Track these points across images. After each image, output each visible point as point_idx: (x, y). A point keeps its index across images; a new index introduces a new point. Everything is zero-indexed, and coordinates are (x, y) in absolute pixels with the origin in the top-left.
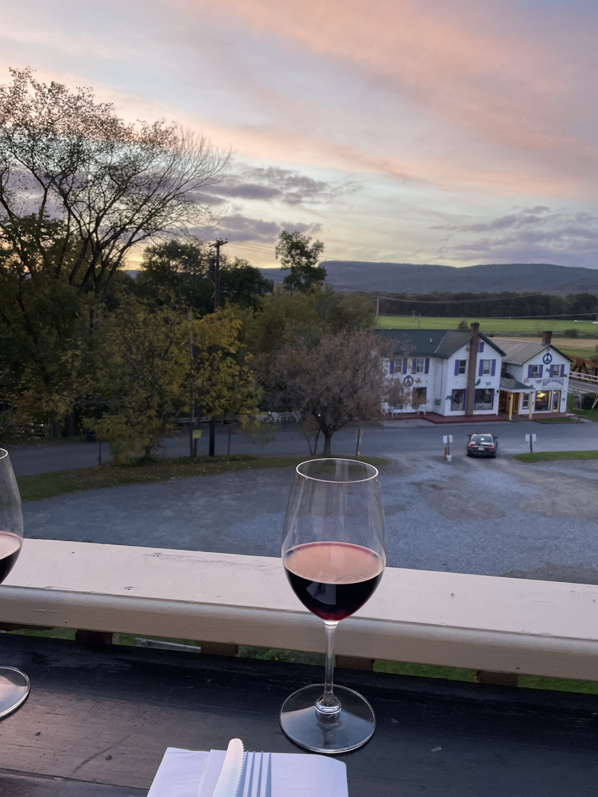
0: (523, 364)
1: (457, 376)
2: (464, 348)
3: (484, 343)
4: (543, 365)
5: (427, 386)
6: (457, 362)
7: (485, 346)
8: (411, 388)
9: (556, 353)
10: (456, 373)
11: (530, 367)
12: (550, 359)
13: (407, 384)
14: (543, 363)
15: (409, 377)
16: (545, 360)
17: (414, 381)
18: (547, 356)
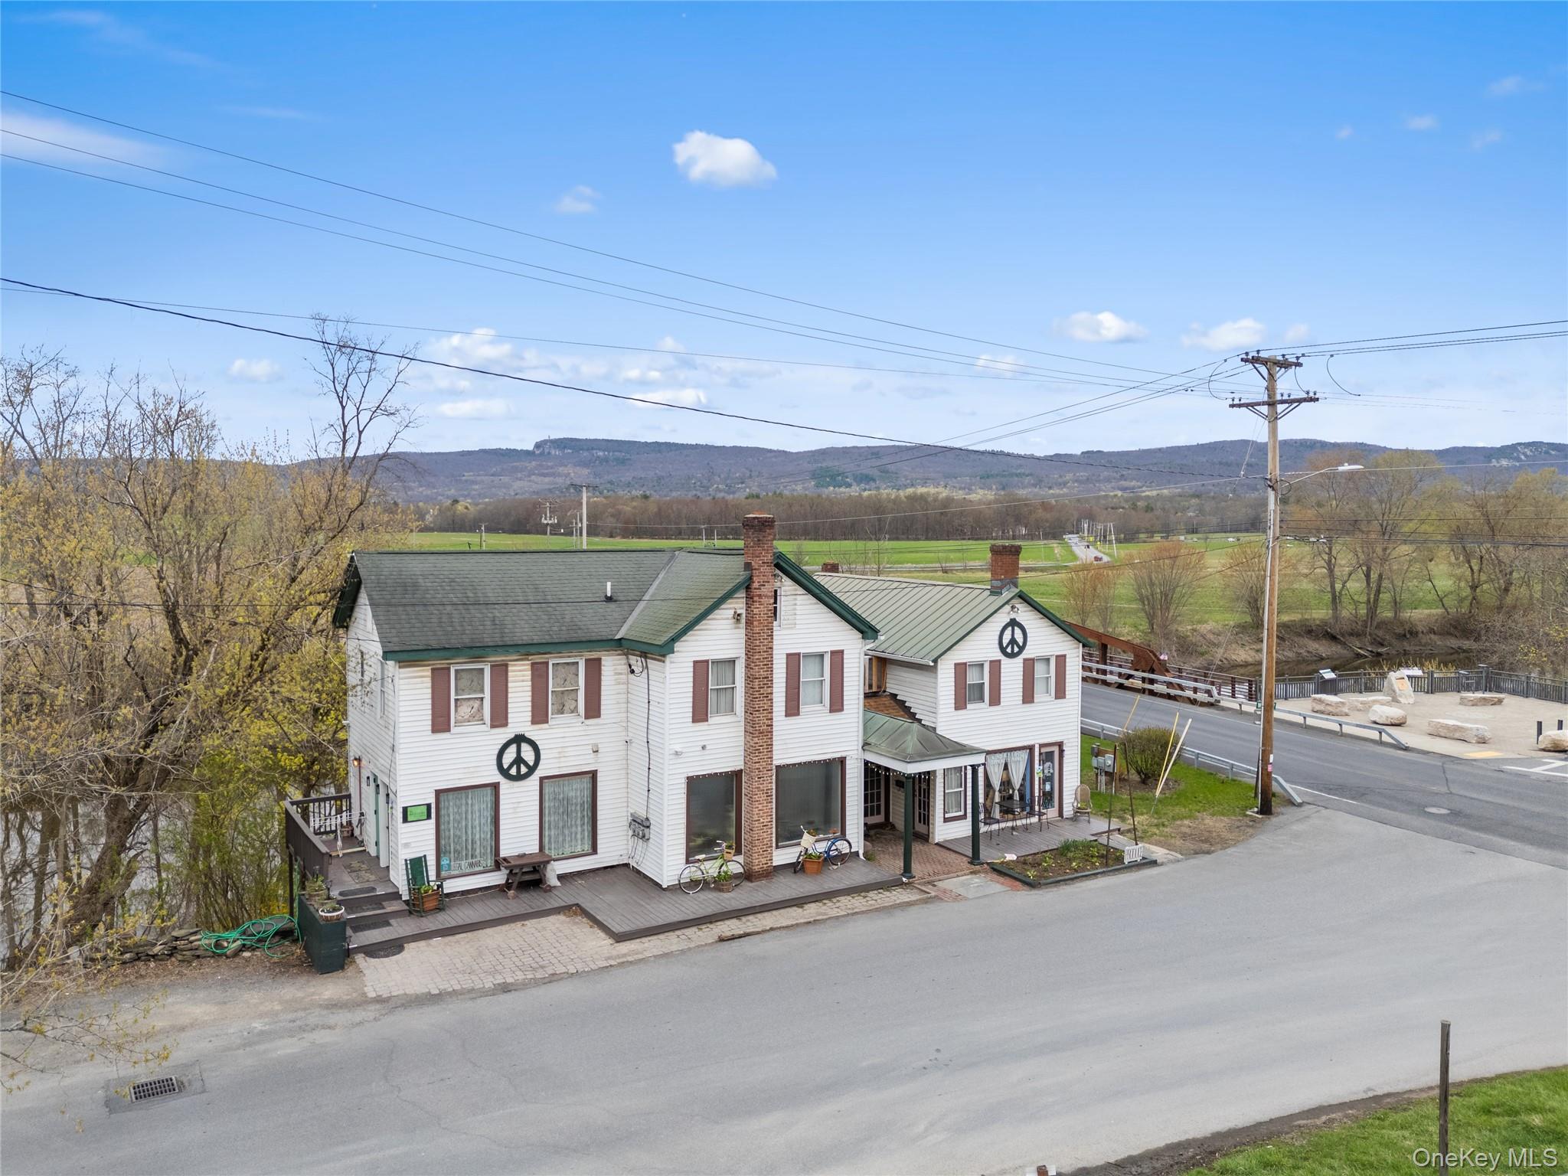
0: (935, 661)
1: (706, 723)
2: (724, 617)
3: (796, 590)
4: (1000, 661)
5: (600, 765)
6: (701, 668)
7: (801, 602)
8: (533, 782)
9: (1036, 619)
10: (700, 714)
11: (961, 669)
12: (1020, 641)
13: (513, 771)
14: (1000, 654)
15: (519, 739)
16: (1005, 642)
17: (541, 752)
18: (1010, 628)
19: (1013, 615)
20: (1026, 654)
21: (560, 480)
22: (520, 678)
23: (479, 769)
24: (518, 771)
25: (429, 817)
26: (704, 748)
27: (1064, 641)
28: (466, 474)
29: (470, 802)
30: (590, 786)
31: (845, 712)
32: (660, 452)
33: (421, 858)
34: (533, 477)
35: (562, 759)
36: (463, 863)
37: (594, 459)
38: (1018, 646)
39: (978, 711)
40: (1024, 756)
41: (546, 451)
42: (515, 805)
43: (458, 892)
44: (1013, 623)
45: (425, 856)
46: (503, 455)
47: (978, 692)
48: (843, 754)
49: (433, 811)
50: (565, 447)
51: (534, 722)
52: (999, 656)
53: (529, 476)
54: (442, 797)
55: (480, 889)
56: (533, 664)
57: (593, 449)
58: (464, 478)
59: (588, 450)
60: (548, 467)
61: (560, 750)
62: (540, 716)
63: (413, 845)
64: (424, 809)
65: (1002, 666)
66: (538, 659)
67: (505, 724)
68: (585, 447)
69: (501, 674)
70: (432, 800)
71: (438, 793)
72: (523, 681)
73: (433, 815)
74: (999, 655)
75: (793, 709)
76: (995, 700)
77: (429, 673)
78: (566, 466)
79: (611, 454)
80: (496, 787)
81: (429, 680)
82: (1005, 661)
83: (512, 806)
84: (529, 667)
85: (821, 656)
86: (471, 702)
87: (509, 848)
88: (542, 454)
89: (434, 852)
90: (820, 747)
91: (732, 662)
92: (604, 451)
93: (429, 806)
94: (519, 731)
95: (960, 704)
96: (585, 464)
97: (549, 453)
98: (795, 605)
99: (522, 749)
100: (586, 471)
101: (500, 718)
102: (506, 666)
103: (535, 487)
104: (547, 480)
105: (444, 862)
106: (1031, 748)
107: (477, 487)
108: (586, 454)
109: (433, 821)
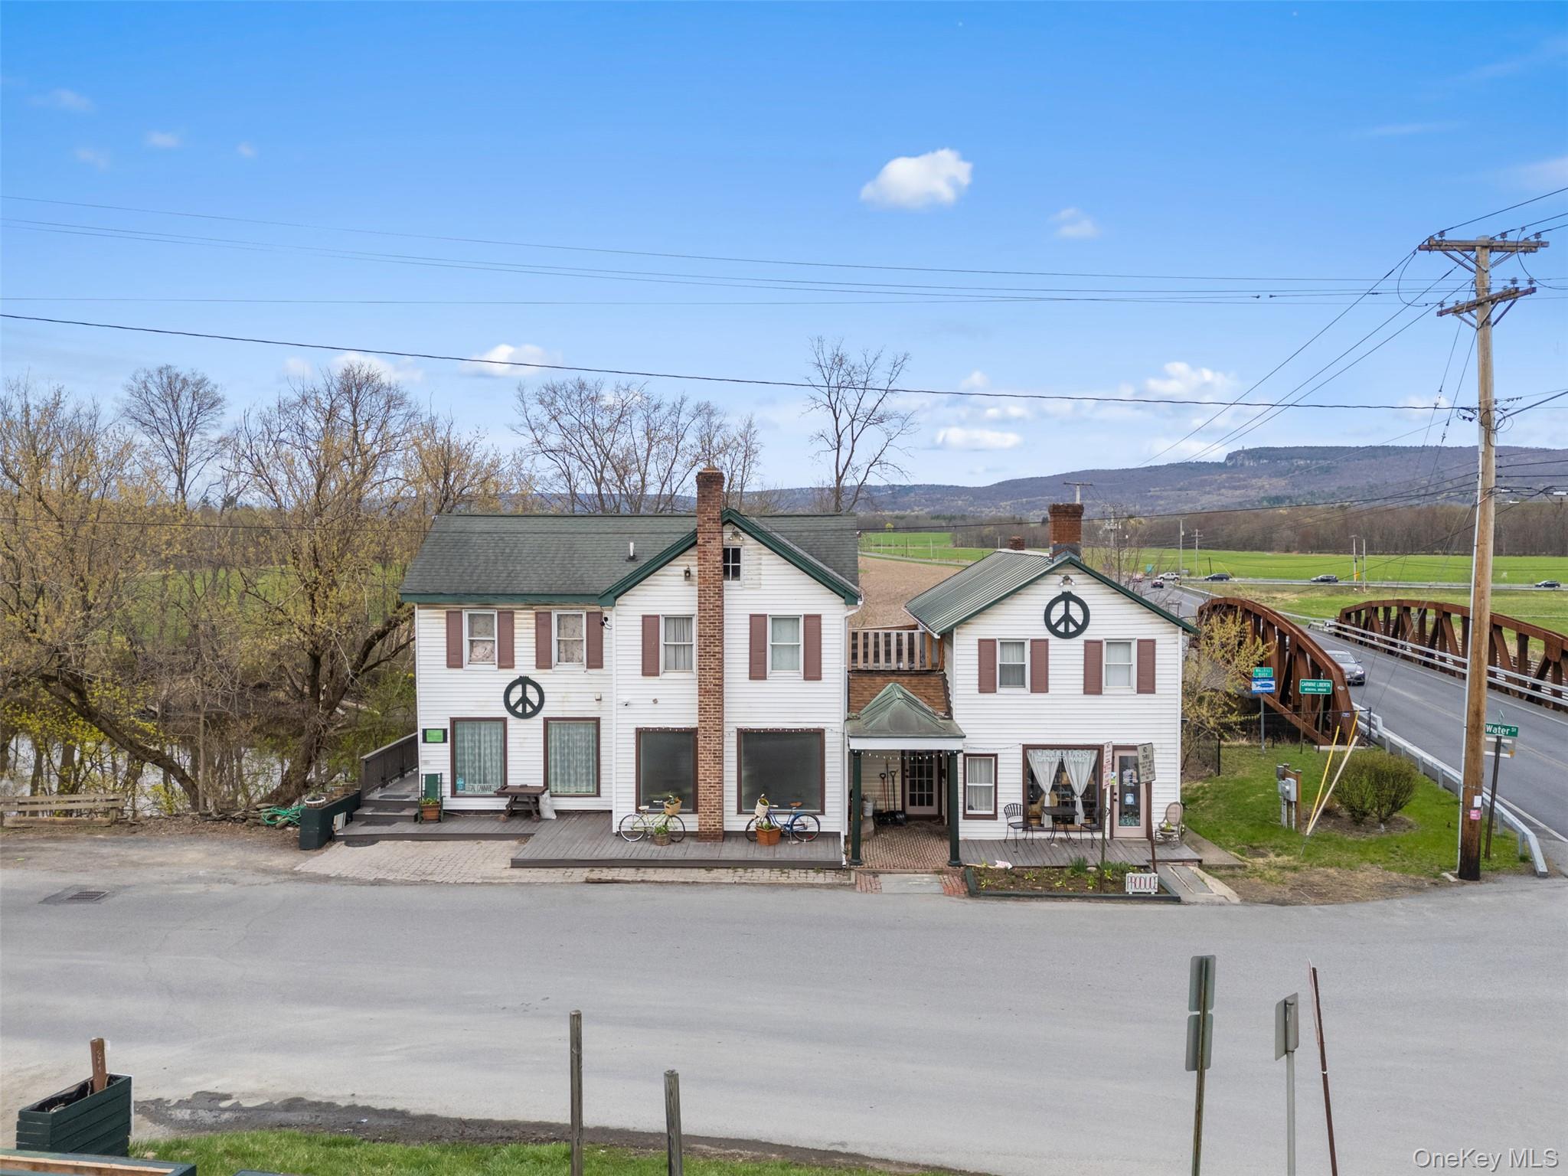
0: (947, 634)
1: (657, 678)
2: (676, 573)
3: (760, 549)
4: (1046, 641)
5: (601, 713)
6: (650, 623)
7: (766, 562)
8: (537, 722)
9: (1105, 594)
10: (650, 668)
11: (987, 648)
12: (1080, 620)
13: (519, 709)
14: (1048, 632)
15: (524, 681)
16: (1054, 620)
17: (545, 695)
18: (1063, 603)
19: (1067, 588)
20: (1089, 634)
21: (1252, 493)
22: (525, 626)
23: (489, 704)
24: (525, 710)
25: (445, 741)
26: (655, 701)
27: (1152, 623)
28: (1152, 489)
29: (482, 733)
30: (595, 731)
31: (823, 681)
32: (1374, 457)
33: (437, 775)
34: (1223, 491)
35: (566, 704)
36: (476, 785)
37: (1293, 469)
38: (1075, 624)
39: (1012, 699)
40: (1091, 757)
41: (1239, 462)
42: (521, 740)
43: (472, 811)
44: (1067, 597)
45: (441, 774)
46: (1191, 468)
47: (1013, 676)
48: (822, 726)
49: (449, 735)
50: (1260, 458)
51: (538, 667)
52: (1045, 633)
53: (1219, 489)
54: (458, 725)
55: (492, 811)
56: (537, 614)
57: (1292, 458)
58: (1149, 494)
59: (1287, 459)
60: (1240, 480)
61: (564, 695)
62: (543, 661)
63: (431, 763)
64: (441, 733)
65: (1050, 647)
66: (542, 609)
67: (512, 666)
68: (1283, 456)
69: (507, 619)
70: (448, 727)
71: (454, 721)
72: (528, 628)
73: (449, 739)
74: (1043, 633)
75: (758, 671)
76: (1040, 685)
77: (444, 616)
78: (1260, 478)
79: (1314, 462)
80: (504, 720)
81: (444, 621)
82: (1054, 642)
83: (518, 741)
84: (533, 616)
85: (796, 619)
86: (485, 644)
87: (514, 780)
88: (1234, 466)
89: (449, 772)
90: (793, 715)
91: (688, 619)
92: (1306, 459)
93: (445, 731)
94: (524, 673)
95: (986, 685)
96: (1280, 474)
97: (1242, 465)
98: (760, 564)
99: (528, 690)
100: (1283, 482)
101: (506, 660)
102: (513, 613)
103: (1224, 501)
104: (1238, 492)
105: (460, 782)
106: (1099, 749)
107: (1162, 502)
108: (1284, 463)
109: (448, 744)
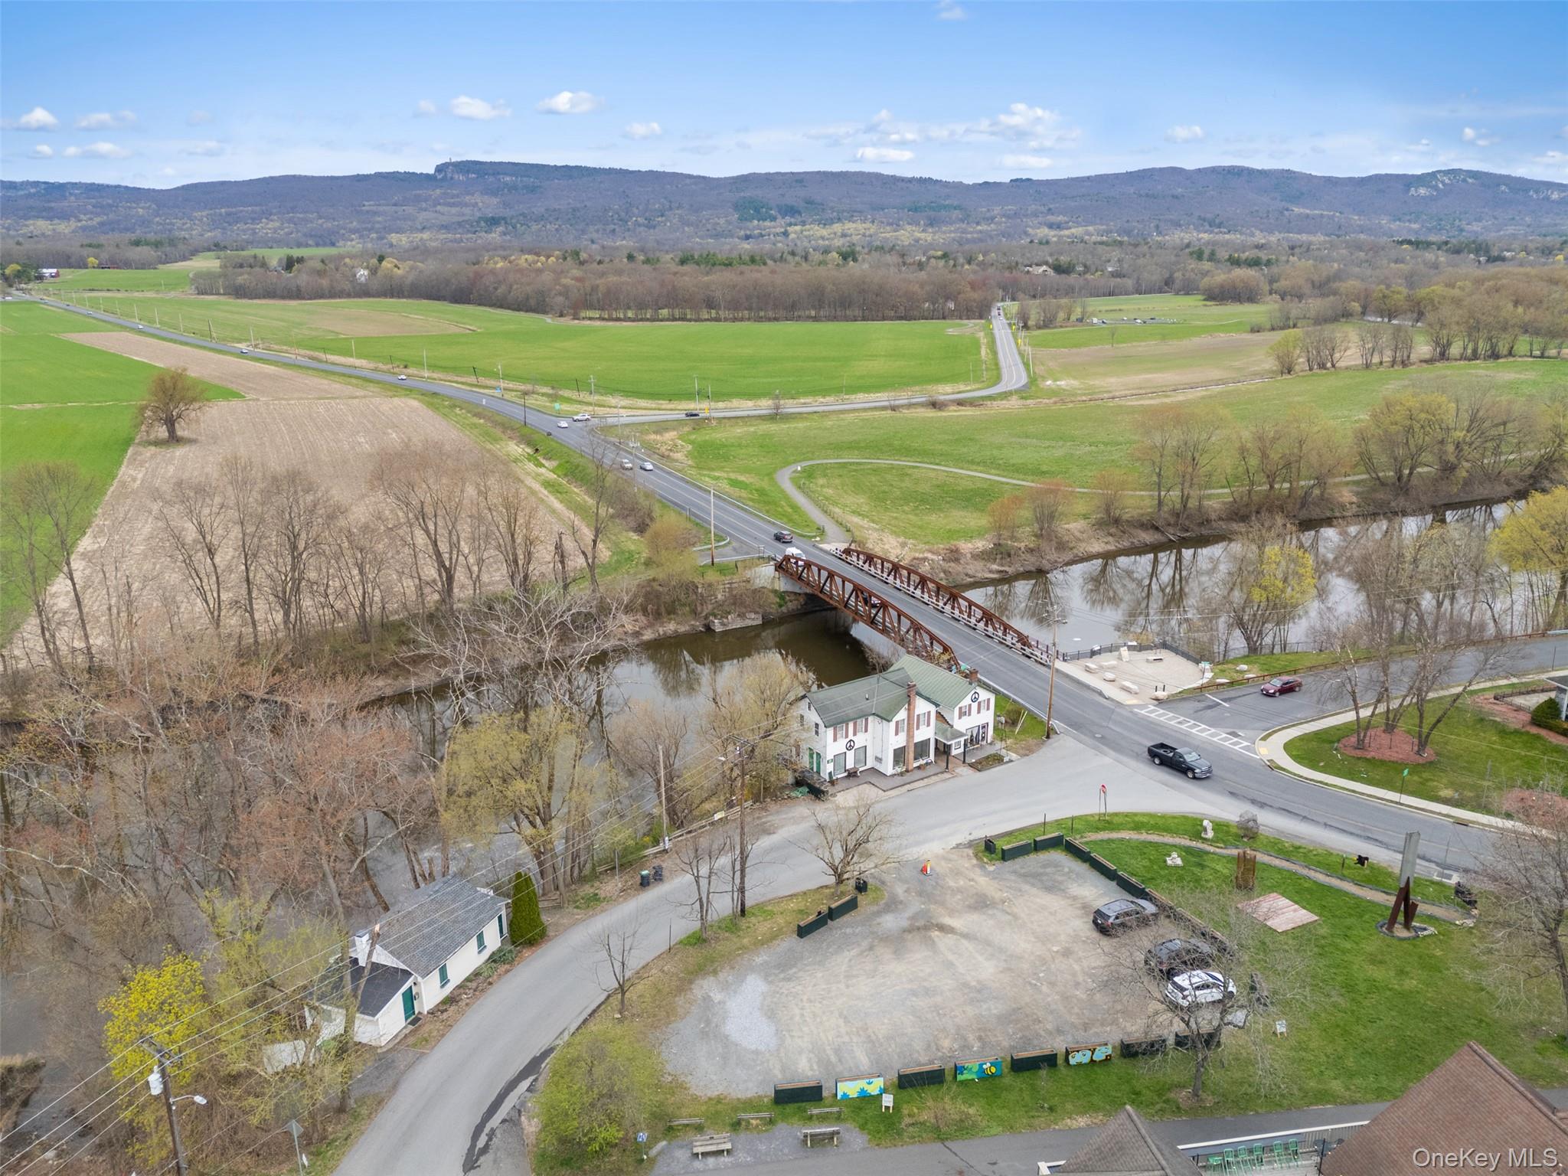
0: (954, 708)
1: (897, 736)
2: (903, 709)
5: (869, 745)
6: (897, 723)
11: (960, 708)
15: (850, 740)
16: (973, 698)
17: (855, 743)
19: (975, 690)
20: (979, 700)
21: (468, 211)
23: (842, 749)
24: (850, 748)
26: (897, 741)
27: (989, 695)
28: (366, 203)
29: (841, 757)
31: (930, 726)
32: (570, 177)
33: (831, 772)
34: (439, 208)
35: (859, 744)
36: (839, 772)
37: (501, 186)
38: (977, 698)
39: (965, 719)
40: (978, 728)
41: (449, 176)
42: (850, 756)
43: (839, 779)
44: (975, 693)
46: (403, 180)
47: (965, 713)
48: (930, 737)
50: (468, 172)
51: (854, 736)
53: (435, 206)
54: (835, 757)
55: (843, 778)
57: (498, 174)
58: (364, 208)
59: (494, 174)
60: (453, 196)
61: (859, 741)
63: (829, 769)
65: (972, 705)
66: (855, 720)
67: (848, 737)
68: (491, 172)
69: (847, 726)
72: (852, 726)
74: (971, 702)
75: (918, 728)
76: (970, 715)
77: (833, 728)
78: (472, 194)
80: (846, 753)
84: (853, 723)
85: (925, 714)
86: (841, 733)
87: (849, 767)
88: (444, 179)
89: (834, 770)
90: (924, 737)
91: (905, 720)
92: (511, 175)
93: (833, 760)
94: (851, 738)
95: (960, 718)
96: (494, 193)
97: (452, 178)
99: (851, 743)
100: (495, 201)
102: (848, 723)
103: (442, 219)
104: (454, 210)
105: (836, 772)
106: (980, 725)
107: (380, 219)
108: (491, 179)
109: (833, 763)
